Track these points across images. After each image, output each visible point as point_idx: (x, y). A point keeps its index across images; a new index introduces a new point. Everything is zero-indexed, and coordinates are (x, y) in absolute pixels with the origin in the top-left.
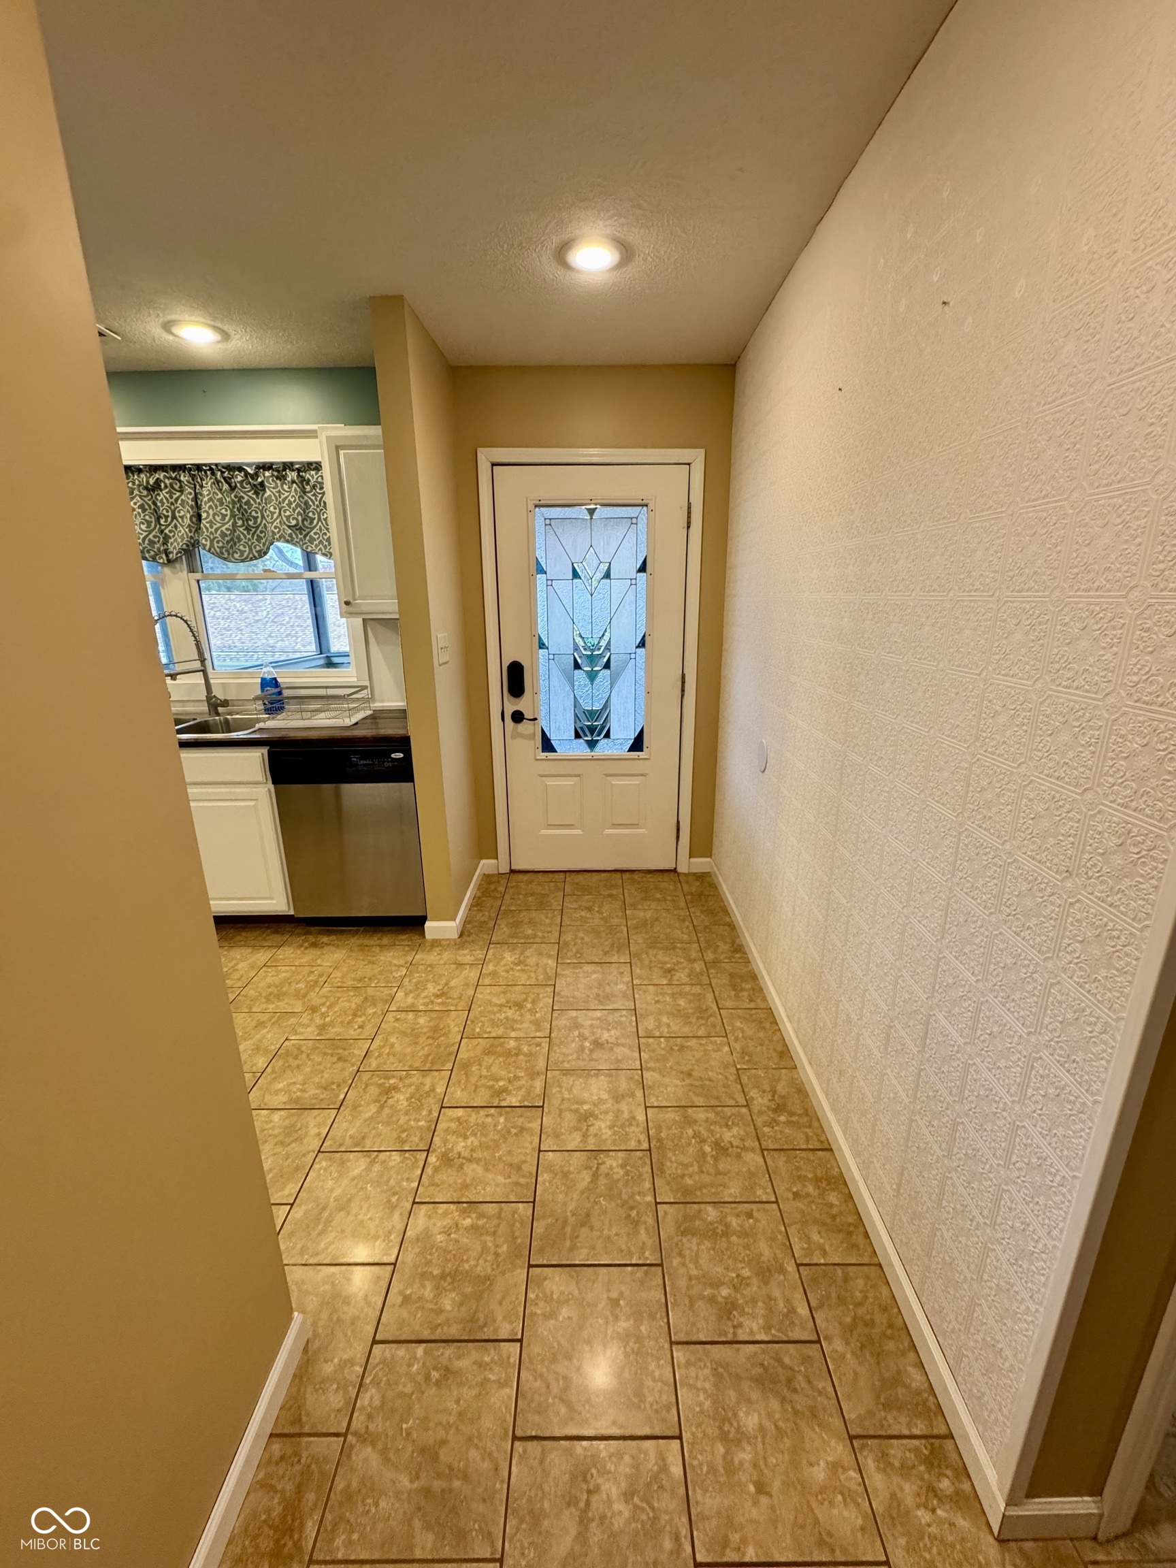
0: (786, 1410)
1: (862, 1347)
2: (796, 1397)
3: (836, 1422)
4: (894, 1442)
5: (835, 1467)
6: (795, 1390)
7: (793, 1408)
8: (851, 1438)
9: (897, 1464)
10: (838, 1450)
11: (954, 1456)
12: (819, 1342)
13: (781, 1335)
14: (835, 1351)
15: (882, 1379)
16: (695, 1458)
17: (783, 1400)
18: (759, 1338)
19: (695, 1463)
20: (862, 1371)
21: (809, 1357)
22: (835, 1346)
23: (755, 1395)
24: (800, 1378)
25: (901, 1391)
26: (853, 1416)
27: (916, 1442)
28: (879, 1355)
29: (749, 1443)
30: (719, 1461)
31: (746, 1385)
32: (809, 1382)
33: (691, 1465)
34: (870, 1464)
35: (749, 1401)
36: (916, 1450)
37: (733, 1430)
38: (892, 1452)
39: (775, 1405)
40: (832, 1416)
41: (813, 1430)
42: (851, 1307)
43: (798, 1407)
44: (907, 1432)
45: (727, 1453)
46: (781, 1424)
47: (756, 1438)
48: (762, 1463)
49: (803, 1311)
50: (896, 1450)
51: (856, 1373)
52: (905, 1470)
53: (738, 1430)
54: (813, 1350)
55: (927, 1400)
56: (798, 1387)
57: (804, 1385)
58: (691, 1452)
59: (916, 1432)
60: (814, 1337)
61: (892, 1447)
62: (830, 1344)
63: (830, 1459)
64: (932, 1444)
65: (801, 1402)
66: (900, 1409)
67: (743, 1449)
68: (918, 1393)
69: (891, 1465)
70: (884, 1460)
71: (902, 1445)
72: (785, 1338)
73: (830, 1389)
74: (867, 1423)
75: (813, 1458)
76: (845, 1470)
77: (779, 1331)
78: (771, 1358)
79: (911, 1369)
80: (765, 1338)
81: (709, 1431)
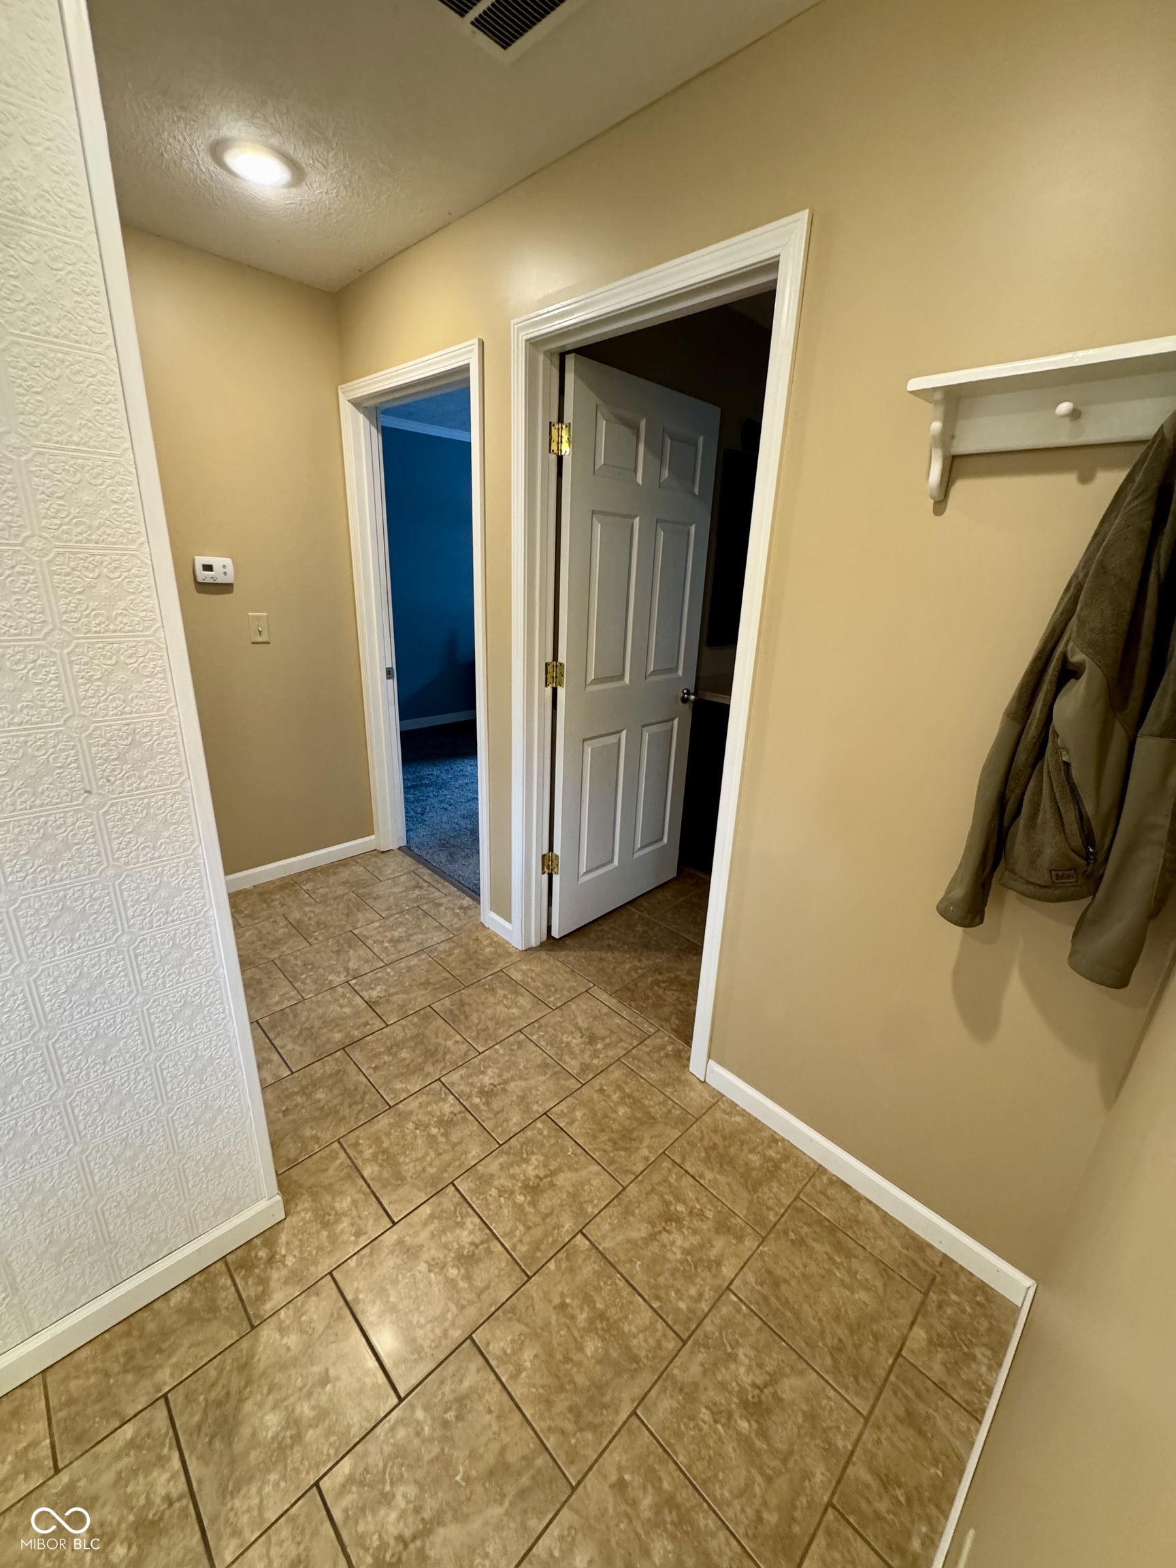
0: (251, 1392)
1: (160, 1351)
2: (234, 1388)
3: (245, 1344)
4: (244, 1296)
5: (283, 1330)
6: (228, 1394)
7: (246, 1387)
8: (253, 1327)
9: (260, 1288)
10: (267, 1333)
11: (239, 1252)
12: (165, 1396)
13: (167, 1441)
14: (172, 1375)
15: (190, 1322)
16: (328, 1455)
17: (242, 1400)
18: (176, 1463)
19: (332, 1452)
20: (186, 1343)
21: (186, 1397)
22: (165, 1377)
23: (246, 1431)
24: (213, 1395)
25: (197, 1304)
26: (234, 1332)
27: (238, 1281)
28: (165, 1333)
29: (293, 1411)
30: (320, 1430)
31: (238, 1447)
32: (213, 1385)
33: (336, 1454)
34: (269, 1307)
35: (254, 1434)
36: (245, 1279)
37: (288, 1434)
38: (253, 1294)
39: (248, 1406)
40: (241, 1350)
41: (259, 1360)
42: (112, 1381)
43: (243, 1383)
44: (233, 1289)
45: (310, 1426)
46: (265, 1390)
47: (286, 1408)
48: (305, 1390)
49: (129, 1431)
50: (250, 1290)
51: (190, 1347)
52: (263, 1281)
53: (284, 1429)
54: (177, 1399)
55: (199, 1282)
56: (223, 1393)
57: (219, 1388)
58: (324, 1463)
59: (229, 1282)
60: (162, 1401)
61: (248, 1296)
62: (165, 1383)
63: (278, 1337)
64: (236, 1269)
65: (236, 1382)
66: (214, 1300)
67: (302, 1413)
68: (194, 1291)
69: (263, 1291)
70: (263, 1297)
71: (244, 1290)
72: (171, 1433)
73: (216, 1361)
74: (236, 1321)
75: (283, 1351)
76: (282, 1322)
77: (163, 1444)
78: (198, 1436)
79: (172, 1303)
80: (176, 1455)
81: (298, 1456)
